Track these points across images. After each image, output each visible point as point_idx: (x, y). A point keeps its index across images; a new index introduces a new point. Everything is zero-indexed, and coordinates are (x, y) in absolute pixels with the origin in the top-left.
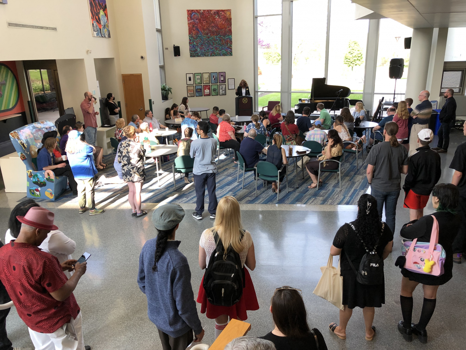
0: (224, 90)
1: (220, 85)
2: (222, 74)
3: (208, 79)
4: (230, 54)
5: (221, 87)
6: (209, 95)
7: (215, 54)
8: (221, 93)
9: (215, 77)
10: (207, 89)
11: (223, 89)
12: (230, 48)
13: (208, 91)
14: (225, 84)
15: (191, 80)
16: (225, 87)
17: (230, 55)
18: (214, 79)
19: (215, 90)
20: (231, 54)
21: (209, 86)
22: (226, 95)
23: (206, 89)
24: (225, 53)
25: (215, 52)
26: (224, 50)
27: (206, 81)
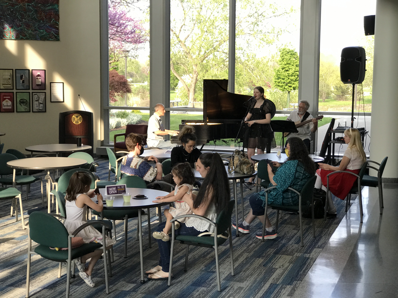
0: (42, 102)
1: (34, 94)
2: (39, 73)
3: (10, 81)
4: (56, 37)
5: (35, 97)
6: (11, 111)
7: (26, 36)
8: (36, 108)
9: (23, 77)
10: (8, 99)
11: (40, 101)
12: (56, 26)
13: (10, 103)
14: (45, 93)
16: (43, 97)
17: (54, 40)
18: (21, 81)
19: (23, 102)
20: (57, 39)
21: (11, 94)
22: (45, 112)
23: (4, 99)
24: (44, 35)
25: (25, 32)
26: (44, 30)
27: (6, 83)
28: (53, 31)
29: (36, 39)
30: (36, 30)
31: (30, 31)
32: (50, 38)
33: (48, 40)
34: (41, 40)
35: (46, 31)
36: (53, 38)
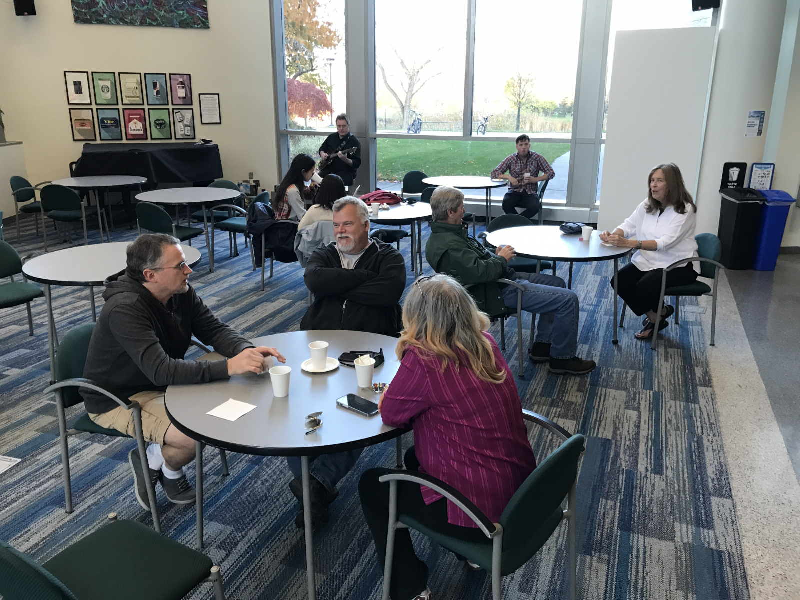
0: (188, 124)
1: (175, 111)
2: (181, 80)
3: (138, 92)
4: (203, 23)
5: (178, 116)
6: (143, 137)
7: (156, 20)
8: (180, 133)
9: (158, 86)
10: (136, 119)
11: (185, 123)
12: (202, 6)
13: (140, 125)
14: (192, 110)
15: (81, 94)
16: (190, 116)
17: (201, 28)
18: (155, 92)
21: (141, 112)
22: (195, 138)
24: (186, 19)
25: (155, 14)
26: (185, 12)
27: (133, 95)
28: (199, 13)
29: (173, 26)
30: (172, 12)
31: (163, 13)
32: (195, 24)
33: (192, 28)
34: (181, 27)
35: (188, 12)
36: (200, 24)
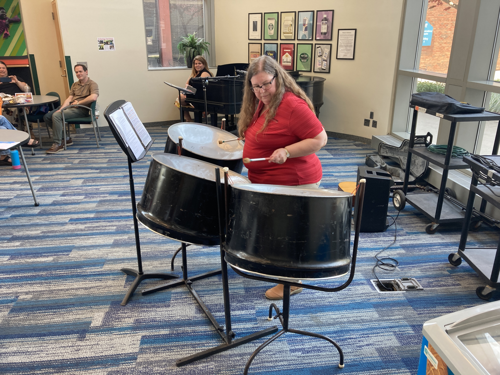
2: (325, 16)
3: (292, 29)
6: (291, 69)
8: (318, 66)
9: (307, 22)
10: (288, 52)
11: (323, 57)
13: (290, 58)
15: (256, 31)
16: (329, 50)
18: (304, 28)
21: (292, 46)
22: (329, 72)
23: (284, 53)
27: (288, 32)
